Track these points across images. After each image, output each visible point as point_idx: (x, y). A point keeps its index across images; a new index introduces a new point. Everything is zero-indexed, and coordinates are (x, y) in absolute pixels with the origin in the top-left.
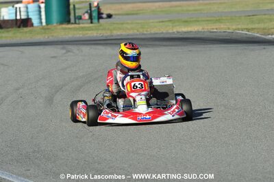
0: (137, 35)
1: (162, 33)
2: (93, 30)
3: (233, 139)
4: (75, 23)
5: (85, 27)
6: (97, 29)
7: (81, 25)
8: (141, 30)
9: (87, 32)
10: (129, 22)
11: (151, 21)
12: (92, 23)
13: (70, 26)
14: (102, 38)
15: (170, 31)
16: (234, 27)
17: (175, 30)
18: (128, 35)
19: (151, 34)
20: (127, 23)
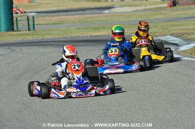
0: (62, 38)
1: (80, 36)
2: (30, 35)
3: (130, 111)
4: (18, 31)
5: (24, 34)
6: (33, 35)
7: (21, 32)
8: (64, 35)
9: (26, 37)
10: (56, 29)
11: (72, 28)
12: (29, 30)
13: (13, 33)
14: (37, 41)
15: (85, 35)
16: (130, 32)
17: (88, 35)
18: (55, 39)
19: (72, 37)
20: (55, 30)
